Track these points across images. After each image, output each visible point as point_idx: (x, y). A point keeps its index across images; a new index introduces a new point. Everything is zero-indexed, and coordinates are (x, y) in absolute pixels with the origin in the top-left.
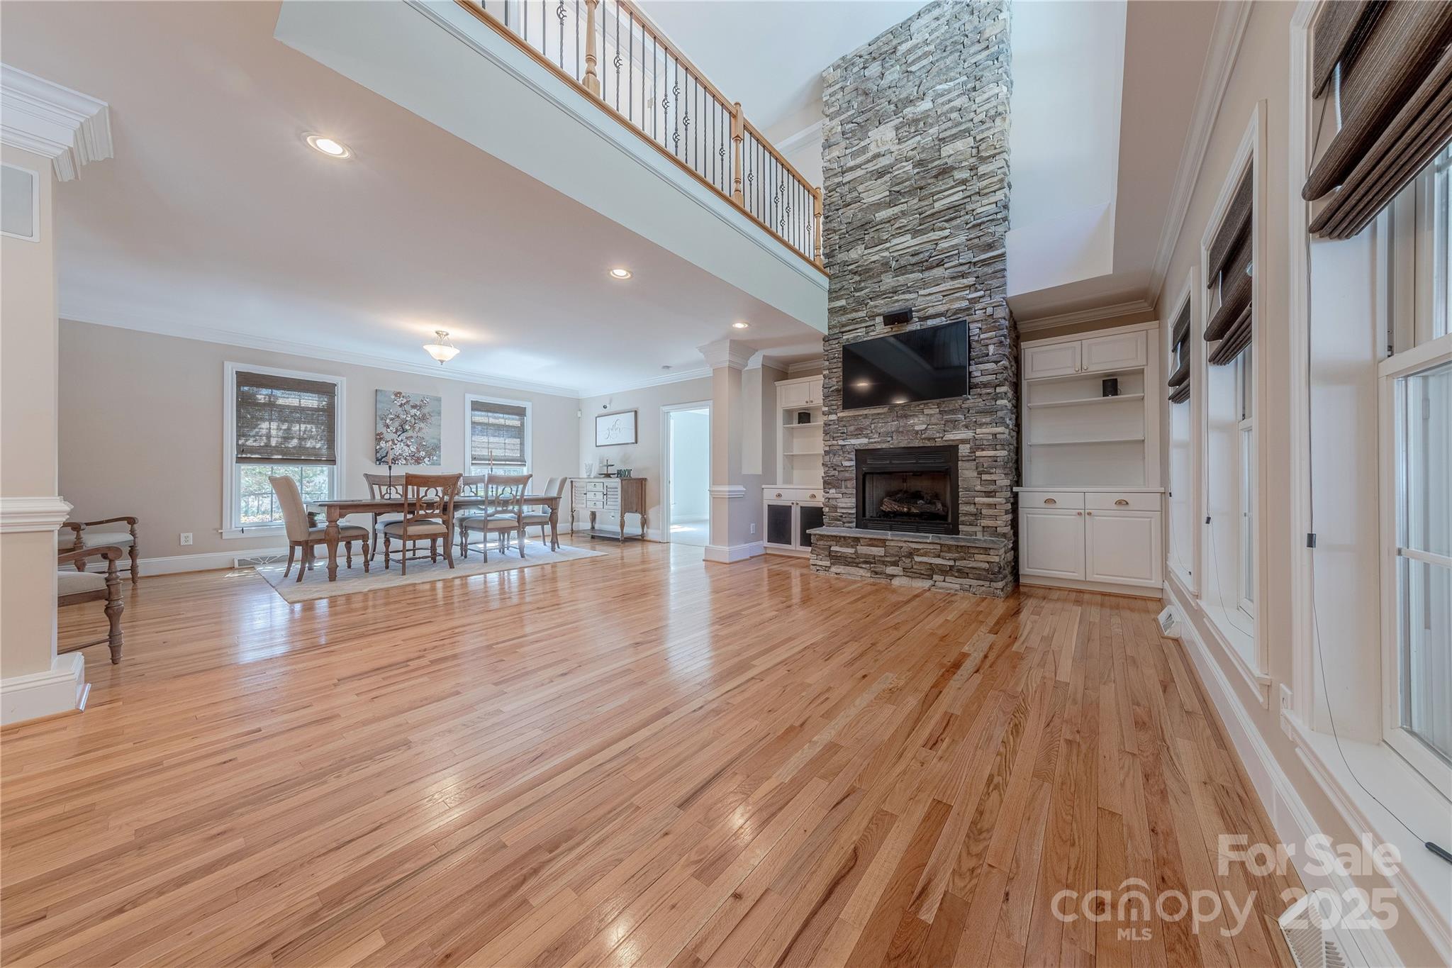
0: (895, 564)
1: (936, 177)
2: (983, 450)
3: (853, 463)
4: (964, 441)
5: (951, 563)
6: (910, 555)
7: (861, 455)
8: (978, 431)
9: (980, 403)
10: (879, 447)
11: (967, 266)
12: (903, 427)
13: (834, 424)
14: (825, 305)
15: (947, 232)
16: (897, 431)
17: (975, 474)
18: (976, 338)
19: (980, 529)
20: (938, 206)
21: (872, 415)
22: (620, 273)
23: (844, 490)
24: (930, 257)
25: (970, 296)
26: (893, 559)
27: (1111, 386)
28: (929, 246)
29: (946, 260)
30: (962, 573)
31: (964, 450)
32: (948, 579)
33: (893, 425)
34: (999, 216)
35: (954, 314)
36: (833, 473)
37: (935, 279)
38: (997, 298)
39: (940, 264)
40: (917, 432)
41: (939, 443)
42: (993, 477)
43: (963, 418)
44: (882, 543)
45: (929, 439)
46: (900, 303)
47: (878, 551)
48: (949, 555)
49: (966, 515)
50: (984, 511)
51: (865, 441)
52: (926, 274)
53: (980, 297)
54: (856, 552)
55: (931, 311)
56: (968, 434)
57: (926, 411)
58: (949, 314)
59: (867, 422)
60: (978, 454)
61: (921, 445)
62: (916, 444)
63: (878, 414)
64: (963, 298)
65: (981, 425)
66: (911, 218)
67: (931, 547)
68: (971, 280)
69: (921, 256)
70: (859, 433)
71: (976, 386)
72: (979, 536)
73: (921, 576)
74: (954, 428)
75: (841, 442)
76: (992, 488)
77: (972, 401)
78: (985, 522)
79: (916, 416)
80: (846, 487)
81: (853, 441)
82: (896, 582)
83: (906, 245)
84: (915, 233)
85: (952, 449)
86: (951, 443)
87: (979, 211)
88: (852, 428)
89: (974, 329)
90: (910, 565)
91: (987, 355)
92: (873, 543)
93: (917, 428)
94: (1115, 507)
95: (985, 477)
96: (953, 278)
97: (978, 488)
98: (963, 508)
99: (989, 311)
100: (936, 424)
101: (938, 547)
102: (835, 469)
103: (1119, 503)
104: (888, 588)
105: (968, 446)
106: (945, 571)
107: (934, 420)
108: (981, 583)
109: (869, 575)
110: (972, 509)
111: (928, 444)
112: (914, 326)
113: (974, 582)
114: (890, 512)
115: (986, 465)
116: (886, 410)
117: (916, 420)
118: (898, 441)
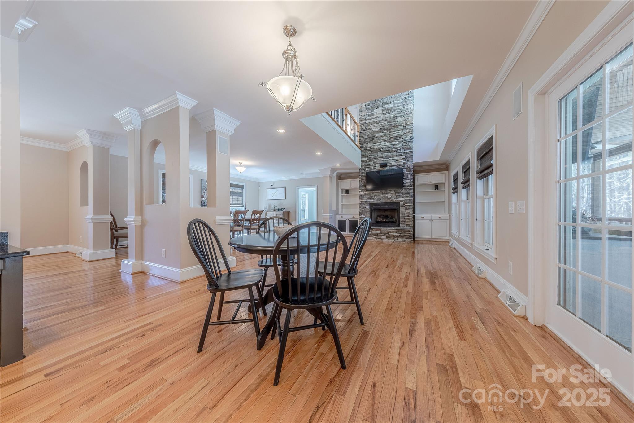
0: (384, 236)
1: (394, 127)
2: (407, 204)
3: (369, 207)
4: (401, 201)
5: (400, 234)
6: (388, 233)
7: (371, 204)
8: (405, 198)
9: (406, 191)
10: (377, 202)
11: (403, 153)
12: (385, 197)
13: (363, 195)
14: (360, 159)
15: (397, 143)
16: (383, 198)
17: (405, 210)
18: (405, 173)
19: (406, 225)
20: (395, 135)
21: (375, 193)
22: (319, 153)
23: (366, 215)
24: (392, 149)
25: (403, 162)
26: (383, 234)
27: (436, 187)
28: (392, 146)
29: (397, 151)
30: (403, 237)
31: (402, 203)
32: (399, 239)
33: (381, 196)
34: (411, 141)
35: (399, 166)
36: (363, 210)
37: (394, 156)
38: (411, 163)
39: (395, 151)
40: (388, 198)
41: (395, 201)
42: (410, 211)
43: (401, 195)
44: (380, 230)
45: (392, 200)
46: (384, 161)
47: (379, 232)
48: (399, 232)
49: (402, 221)
50: (407, 220)
51: (373, 200)
52: (391, 154)
53: (406, 162)
54: (372, 233)
55: (393, 164)
56: (402, 199)
57: (391, 193)
58: (397, 166)
59: (373, 195)
60: (405, 205)
61: (390, 202)
62: (388, 202)
64: (402, 162)
65: (406, 197)
66: (387, 137)
67: (394, 230)
68: (404, 157)
69: (390, 148)
70: (371, 198)
71: (405, 186)
72: (406, 227)
73: (391, 238)
74: (399, 197)
75: (365, 201)
76: (409, 214)
77: (404, 190)
78: (407, 223)
80: (367, 214)
81: (369, 200)
82: (384, 241)
83: (385, 145)
84: (388, 142)
85: (398, 203)
86: (398, 202)
87: (406, 138)
88: (369, 196)
89: (404, 171)
90: (388, 236)
91: (408, 178)
92: (377, 230)
93: (388, 197)
94: (439, 219)
95: (407, 211)
96: (399, 156)
97: (405, 214)
98: (401, 220)
99: (409, 166)
101: (396, 230)
102: (363, 209)
103: (439, 218)
104: (382, 243)
105: (403, 203)
106: (398, 237)
107: (393, 195)
108: (408, 239)
109: (376, 239)
110: (404, 220)
111: (392, 202)
112: (388, 168)
113: (406, 239)
114: (380, 221)
115: (407, 208)
116: (379, 191)
117: (388, 195)
118: (383, 201)
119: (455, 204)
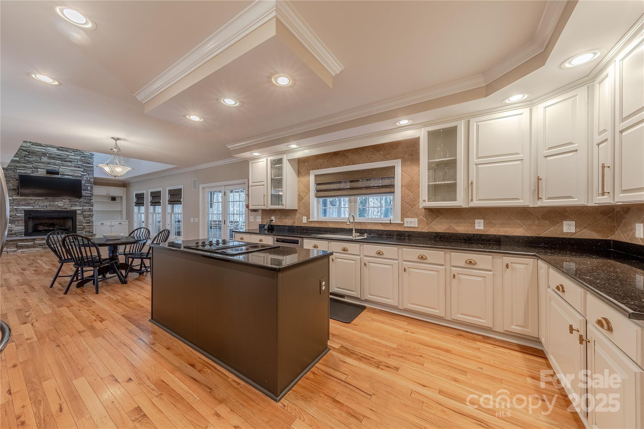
2: (87, 212)
3: (23, 215)
4: (78, 210)
7: (27, 212)
8: (84, 207)
9: (85, 201)
10: (40, 210)
11: (81, 166)
12: (53, 204)
13: (11, 201)
15: (73, 154)
16: (50, 205)
17: (83, 218)
18: (84, 184)
19: (85, 231)
21: (35, 199)
23: (16, 224)
24: (66, 158)
25: (82, 174)
27: (114, 199)
28: (65, 155)
29: (72, 161)
31: (79, 212)
33: (47, 203)
34: (92, 157)
35: (76, 176)
37: (67, 165)
38: (91, 176)
39: (70, 162)
40: (59, 206)
41: (68, 209)
42: (89, 219)
43: (78, 203)
45: (64, 208)
46: (51, 168)
49: (79, 229)
50: (86, 227)
51: (32, 207)
52: (63, 162)
53: (85, 175)
54: (34, 244)
55: (66, 173)
56: (80, 208)
57: (63, 201)
58: (73, 176)
59: (33, 201)
60: (84, 213)
61: (61, 210)
62: (59, 209)
63: (39, 199)
64: (79, 173)
65: (85, 206)
68: (82, 170)
69: (62, 157)
70: (28, 204)
71: (83, 196)
72: (84, 233)
74: (75, 206)
75: (17, 207)
76: (89, 221)
77: (81, 200)
78: (87, 230)
79: (59, 202)
81: (24, 207)
83: (55, 151)
84: (59, 149)
85: (75, 212)
86: (73, 210)
87: (85, 153)
88: (23, 203)
89: (83, 182)
91: (88, 189)
94: (118, 225)
95: (86, 219)
96: (75, 167)
97: (84, 221)
98: (79, 227)
99: (88, 179)
100: (68, 205)
103: (120, 223)
105: (81, 211)
107: (67, 203)
110: (82, 227)
111: (64, 210)
112: (60, 176)
114: (43, 230)
115: (87, 216)
116: (43, 198)
117: (59, 203)
118: (48, 208)
119: (137, 213)
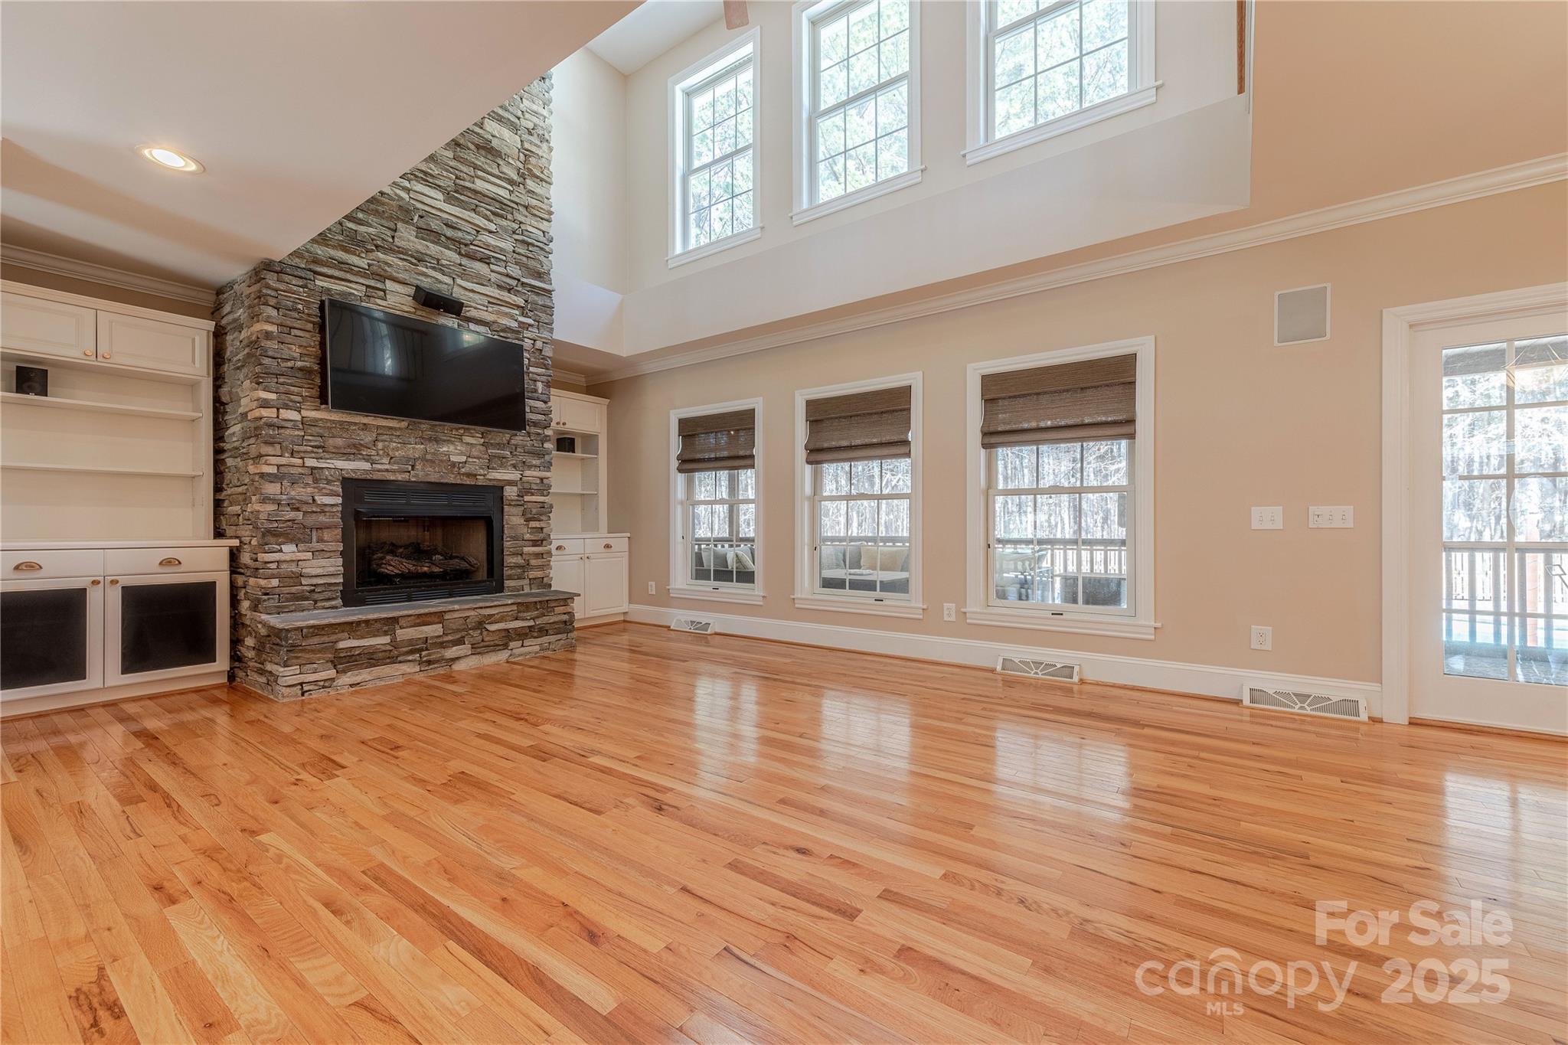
0: (460, 642)
1: (478, 147)
2: (533, 494)
3: (339, 500)
4: (511, 483)
5: (531, 623)
6: (480, 625)
7: (352, 487)
8: (527, 473)
9: (529, 443)
10: (392, 478)
11: (515, 282)
12: (434, 454)
13: (295, 428)
15: (493, 227)
16: (423, 459)
17: (522, 521)
18: (526, 369)
19: (527, 581)
20: (480, 185)
21: (378, 427)
23: (315, 545)
24: (472, 244)
25: (519, 319)
26: (458, 636)
27: (566, 443)
28: (468, 228)
29: (492, 260)
30: (543, 631)
31: (510, 492)
32: (526, 643)
33: (416, 449)
34: (546, 248)
35: (503, 331)
36: (292, 515)
37: (478, 276)
38: (546, 335)
39: (485, 260)
40: (454, 465)
41: (480, 481)
42: (541, 524)
43: (509, 455)
44: (439, 617)
45: (468, 475)
46: (429, 280)
47: (434, 630)
48: (528, 615)
49: (511, 568)
50: (533, 562)
51: (366, 466)
52: (465, 261)
53: (530, 325)
54: (394, 643)
55: (473, 313)
56: (513, 475)
57: (466, 439)
58: (498, 328)
59: (368, 438)
60: (527, 498)
61: (459, 482)
62: (451, 479)
63: (391, 428)
64: (512, 317)
65: (530, 467)
66: (445, 173)
67: (508, 609)
68: (521, 302)
69: (460, 234)
70: (354, 451)
71: (526, 423)
72: (526, 590)
73: (495, 648)
74: (502, 466)
75: (311, 462)
76: (541, 536)
77: (520, 438)
78: (533, 574)
79: (452, 443)
80: (320, 540)
81: (340, 464)
82: (458, 666)
83: (437, 204)
84: (449, 198)
85: (496, 491)
86: (495, 483)
87: (527, 228)
88: (339, 442)
89: (525, 358)
90: (480, 638)
91: (537, 392)
92: (423, 620)
93: (453, 458)
94: (604, 550)
95: (533, 524)
96: (499, 287)
97: (527, 536)
98: (510, 560)
99: (539, 345)
100: (479, 458)
101: (515, 607)
102: (298, 509)
103: (606, 547)
104: (450, 678)
105: (515, 488)
106: (522, 635)
107: (475, 453)
108: (559, 636)
109: (417, 669)
110: (519, 560)
111: (468, 481)
113: (553, 638)
114: (397, 575)
115: (534, 511)
116: (404, 424)
117: (452, 448)
118: (424, 473)
119: (682, 503)
